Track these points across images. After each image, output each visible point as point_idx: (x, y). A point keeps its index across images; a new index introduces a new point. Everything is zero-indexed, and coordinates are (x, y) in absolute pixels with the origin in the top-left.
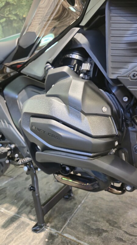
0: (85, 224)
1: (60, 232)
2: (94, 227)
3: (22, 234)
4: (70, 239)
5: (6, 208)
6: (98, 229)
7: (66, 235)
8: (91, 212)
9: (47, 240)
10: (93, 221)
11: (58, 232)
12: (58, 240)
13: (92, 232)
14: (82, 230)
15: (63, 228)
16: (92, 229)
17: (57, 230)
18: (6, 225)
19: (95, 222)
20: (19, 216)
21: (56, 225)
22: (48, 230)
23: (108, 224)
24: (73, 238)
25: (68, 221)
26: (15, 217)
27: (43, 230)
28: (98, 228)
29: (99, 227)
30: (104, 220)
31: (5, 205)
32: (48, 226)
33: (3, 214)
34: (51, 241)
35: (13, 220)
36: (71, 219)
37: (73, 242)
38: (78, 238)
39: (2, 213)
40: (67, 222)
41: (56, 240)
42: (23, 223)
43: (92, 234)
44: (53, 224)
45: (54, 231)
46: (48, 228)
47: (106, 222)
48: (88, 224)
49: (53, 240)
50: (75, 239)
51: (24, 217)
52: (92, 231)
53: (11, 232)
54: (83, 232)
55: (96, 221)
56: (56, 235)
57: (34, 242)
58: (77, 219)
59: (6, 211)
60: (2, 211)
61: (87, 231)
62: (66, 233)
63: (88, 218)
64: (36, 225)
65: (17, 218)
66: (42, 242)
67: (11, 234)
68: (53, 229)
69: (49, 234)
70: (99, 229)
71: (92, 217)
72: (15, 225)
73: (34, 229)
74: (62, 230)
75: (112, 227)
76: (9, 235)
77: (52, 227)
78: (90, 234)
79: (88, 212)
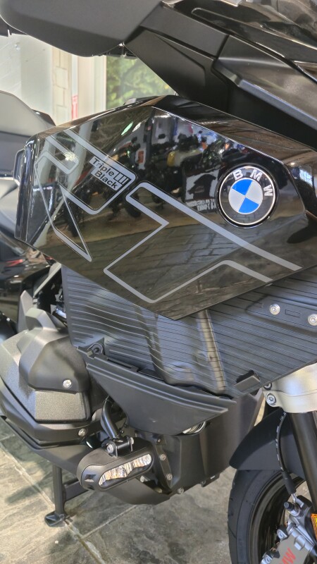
0: (131, 538)
1: (83, 537)
2: (141, 548)
3: (28, 520)
4: (92, 554)
5: (29, 471)
6: (146, 553)
7: (89, 544)
8: (154, 519)
9: (57, 542)
10: (147, 537)
11: (81, 535)
12: (72, 548)
13: (132, 554)
14: (119, 546)
15: (91, 532)
16: (137, 549)
17: (80, 532)
18: (13, 500)
19: (148, 540)
20: (40, 489)
21: (84, 522)
22: (67, 527)
23: (168, 549)
24: (97, 553)
25: (107, 523)
26: (33, 488)
27: (59, 524)
28: (148, 551)
29: (150, 550)
30: (166, 541)
31: (31, 464)
32: (71, 521)
33: (20, 479)
34: (63, 545)
35: (29, 492)
36: (115, 520)
37: (93, 559)
38: (104, 556)
39: (20, 475)
40: (104, 525)
41: (71, 546)
42: (40, 502)
43: (130, 557)
44: (81, 519)
45: (75, 531)
46: (71, 523)
47: (167, 544)
48: (135, 539)
49: (66, 545)
50: (99, 556)
51: (46, 494)
52: (134, 553)
53: (15, 511)
54: (118, 550)
55: (152, 538)
56: (75, 539)
57: (38, 539)
58: (123, 524)
59: (27, 474)
60: (21, 473)
61: (126, 549)
62: (92, 541)
63: (142, 529)
64: (53, 513)
65: (35, 491)
66: (49, 543)
67: (14, 515)
68: (75, 528)
69: (65, 533)
70: (149, 553)
71: (150, 529)
72: (27, 502)
73: (47, 518)
74: (88, 534)
75: (170, 557)
76: (10, 516)
77: (77, 524)
78: (126, 556)
79: (151, 516)
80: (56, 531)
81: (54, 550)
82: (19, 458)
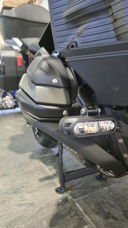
0: (100, 204)
1: (74, 200)
2: (106, 210)
3: (48, 189)
4: (78, 209)
5: (50, 169)
6: (109, 214)
7: (77, 204)
8: (113, 197)
9: (60, 201)
10: (109, 205)
11: (73, 200)
12: (68, 205)
13: (101, 213)
14: (93, 207)
15: (78, 199)
16: (104, 211)
17: (73, 198)
18: (41, 180)
19: (110, 207)
20: (54, 177)
21: (75, 194)
22: (66, 195)
23: (122, 214)
24: (81, 209)
25: (87, 195)
26: (51, 177)
27: (62, 193)
28: (110, 213)
29: (112, 212)
30: (121, 209)
31: (51, 167)
32: (68, 192)
33: (45, 172)
34: (63, 203)
35: (49, 178)
36: (91, 195)
37: (79, 212)
38: (85, 211)
39: (45, 171)
40: (85, 196)
41: (67, 204)
42: (54, 183)
43: (100, 214)
44: (73, 192)
45: (70, 198)
46: (68, 194)
47: (122, 211)
48: (103, 206)
49: (65, 203)
50: (82, 211)
51: (57, 179)
52: (102, 213)
53: (42, 185)
54: (93, 210)
55: (112, 206)
56: (70, 201)
57: (51, 198)
58: (95, 197)
59: (49, 171)
60: (46, 170)
61: (97, 210)
62: (79, 203)
63: (106, 201)
64: (59, 188)
66: (56, 201)
67: (41, 186)
68: (70, 196)
69: (65, 198)
70: (111, 214)
71: (111, 202)
72: (47, 182)
73: (57, 189)
74: (77, 199)
75: (124, 218)
76: (39, 187)
77: (71, 194)
78: (98, 213)
79: (111, 196)
80: (61, 196)
81: (59, 204)
82: (46, 164)
